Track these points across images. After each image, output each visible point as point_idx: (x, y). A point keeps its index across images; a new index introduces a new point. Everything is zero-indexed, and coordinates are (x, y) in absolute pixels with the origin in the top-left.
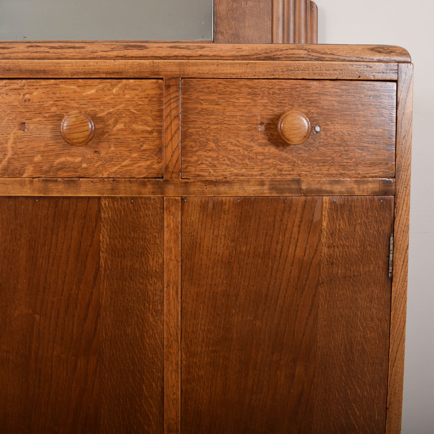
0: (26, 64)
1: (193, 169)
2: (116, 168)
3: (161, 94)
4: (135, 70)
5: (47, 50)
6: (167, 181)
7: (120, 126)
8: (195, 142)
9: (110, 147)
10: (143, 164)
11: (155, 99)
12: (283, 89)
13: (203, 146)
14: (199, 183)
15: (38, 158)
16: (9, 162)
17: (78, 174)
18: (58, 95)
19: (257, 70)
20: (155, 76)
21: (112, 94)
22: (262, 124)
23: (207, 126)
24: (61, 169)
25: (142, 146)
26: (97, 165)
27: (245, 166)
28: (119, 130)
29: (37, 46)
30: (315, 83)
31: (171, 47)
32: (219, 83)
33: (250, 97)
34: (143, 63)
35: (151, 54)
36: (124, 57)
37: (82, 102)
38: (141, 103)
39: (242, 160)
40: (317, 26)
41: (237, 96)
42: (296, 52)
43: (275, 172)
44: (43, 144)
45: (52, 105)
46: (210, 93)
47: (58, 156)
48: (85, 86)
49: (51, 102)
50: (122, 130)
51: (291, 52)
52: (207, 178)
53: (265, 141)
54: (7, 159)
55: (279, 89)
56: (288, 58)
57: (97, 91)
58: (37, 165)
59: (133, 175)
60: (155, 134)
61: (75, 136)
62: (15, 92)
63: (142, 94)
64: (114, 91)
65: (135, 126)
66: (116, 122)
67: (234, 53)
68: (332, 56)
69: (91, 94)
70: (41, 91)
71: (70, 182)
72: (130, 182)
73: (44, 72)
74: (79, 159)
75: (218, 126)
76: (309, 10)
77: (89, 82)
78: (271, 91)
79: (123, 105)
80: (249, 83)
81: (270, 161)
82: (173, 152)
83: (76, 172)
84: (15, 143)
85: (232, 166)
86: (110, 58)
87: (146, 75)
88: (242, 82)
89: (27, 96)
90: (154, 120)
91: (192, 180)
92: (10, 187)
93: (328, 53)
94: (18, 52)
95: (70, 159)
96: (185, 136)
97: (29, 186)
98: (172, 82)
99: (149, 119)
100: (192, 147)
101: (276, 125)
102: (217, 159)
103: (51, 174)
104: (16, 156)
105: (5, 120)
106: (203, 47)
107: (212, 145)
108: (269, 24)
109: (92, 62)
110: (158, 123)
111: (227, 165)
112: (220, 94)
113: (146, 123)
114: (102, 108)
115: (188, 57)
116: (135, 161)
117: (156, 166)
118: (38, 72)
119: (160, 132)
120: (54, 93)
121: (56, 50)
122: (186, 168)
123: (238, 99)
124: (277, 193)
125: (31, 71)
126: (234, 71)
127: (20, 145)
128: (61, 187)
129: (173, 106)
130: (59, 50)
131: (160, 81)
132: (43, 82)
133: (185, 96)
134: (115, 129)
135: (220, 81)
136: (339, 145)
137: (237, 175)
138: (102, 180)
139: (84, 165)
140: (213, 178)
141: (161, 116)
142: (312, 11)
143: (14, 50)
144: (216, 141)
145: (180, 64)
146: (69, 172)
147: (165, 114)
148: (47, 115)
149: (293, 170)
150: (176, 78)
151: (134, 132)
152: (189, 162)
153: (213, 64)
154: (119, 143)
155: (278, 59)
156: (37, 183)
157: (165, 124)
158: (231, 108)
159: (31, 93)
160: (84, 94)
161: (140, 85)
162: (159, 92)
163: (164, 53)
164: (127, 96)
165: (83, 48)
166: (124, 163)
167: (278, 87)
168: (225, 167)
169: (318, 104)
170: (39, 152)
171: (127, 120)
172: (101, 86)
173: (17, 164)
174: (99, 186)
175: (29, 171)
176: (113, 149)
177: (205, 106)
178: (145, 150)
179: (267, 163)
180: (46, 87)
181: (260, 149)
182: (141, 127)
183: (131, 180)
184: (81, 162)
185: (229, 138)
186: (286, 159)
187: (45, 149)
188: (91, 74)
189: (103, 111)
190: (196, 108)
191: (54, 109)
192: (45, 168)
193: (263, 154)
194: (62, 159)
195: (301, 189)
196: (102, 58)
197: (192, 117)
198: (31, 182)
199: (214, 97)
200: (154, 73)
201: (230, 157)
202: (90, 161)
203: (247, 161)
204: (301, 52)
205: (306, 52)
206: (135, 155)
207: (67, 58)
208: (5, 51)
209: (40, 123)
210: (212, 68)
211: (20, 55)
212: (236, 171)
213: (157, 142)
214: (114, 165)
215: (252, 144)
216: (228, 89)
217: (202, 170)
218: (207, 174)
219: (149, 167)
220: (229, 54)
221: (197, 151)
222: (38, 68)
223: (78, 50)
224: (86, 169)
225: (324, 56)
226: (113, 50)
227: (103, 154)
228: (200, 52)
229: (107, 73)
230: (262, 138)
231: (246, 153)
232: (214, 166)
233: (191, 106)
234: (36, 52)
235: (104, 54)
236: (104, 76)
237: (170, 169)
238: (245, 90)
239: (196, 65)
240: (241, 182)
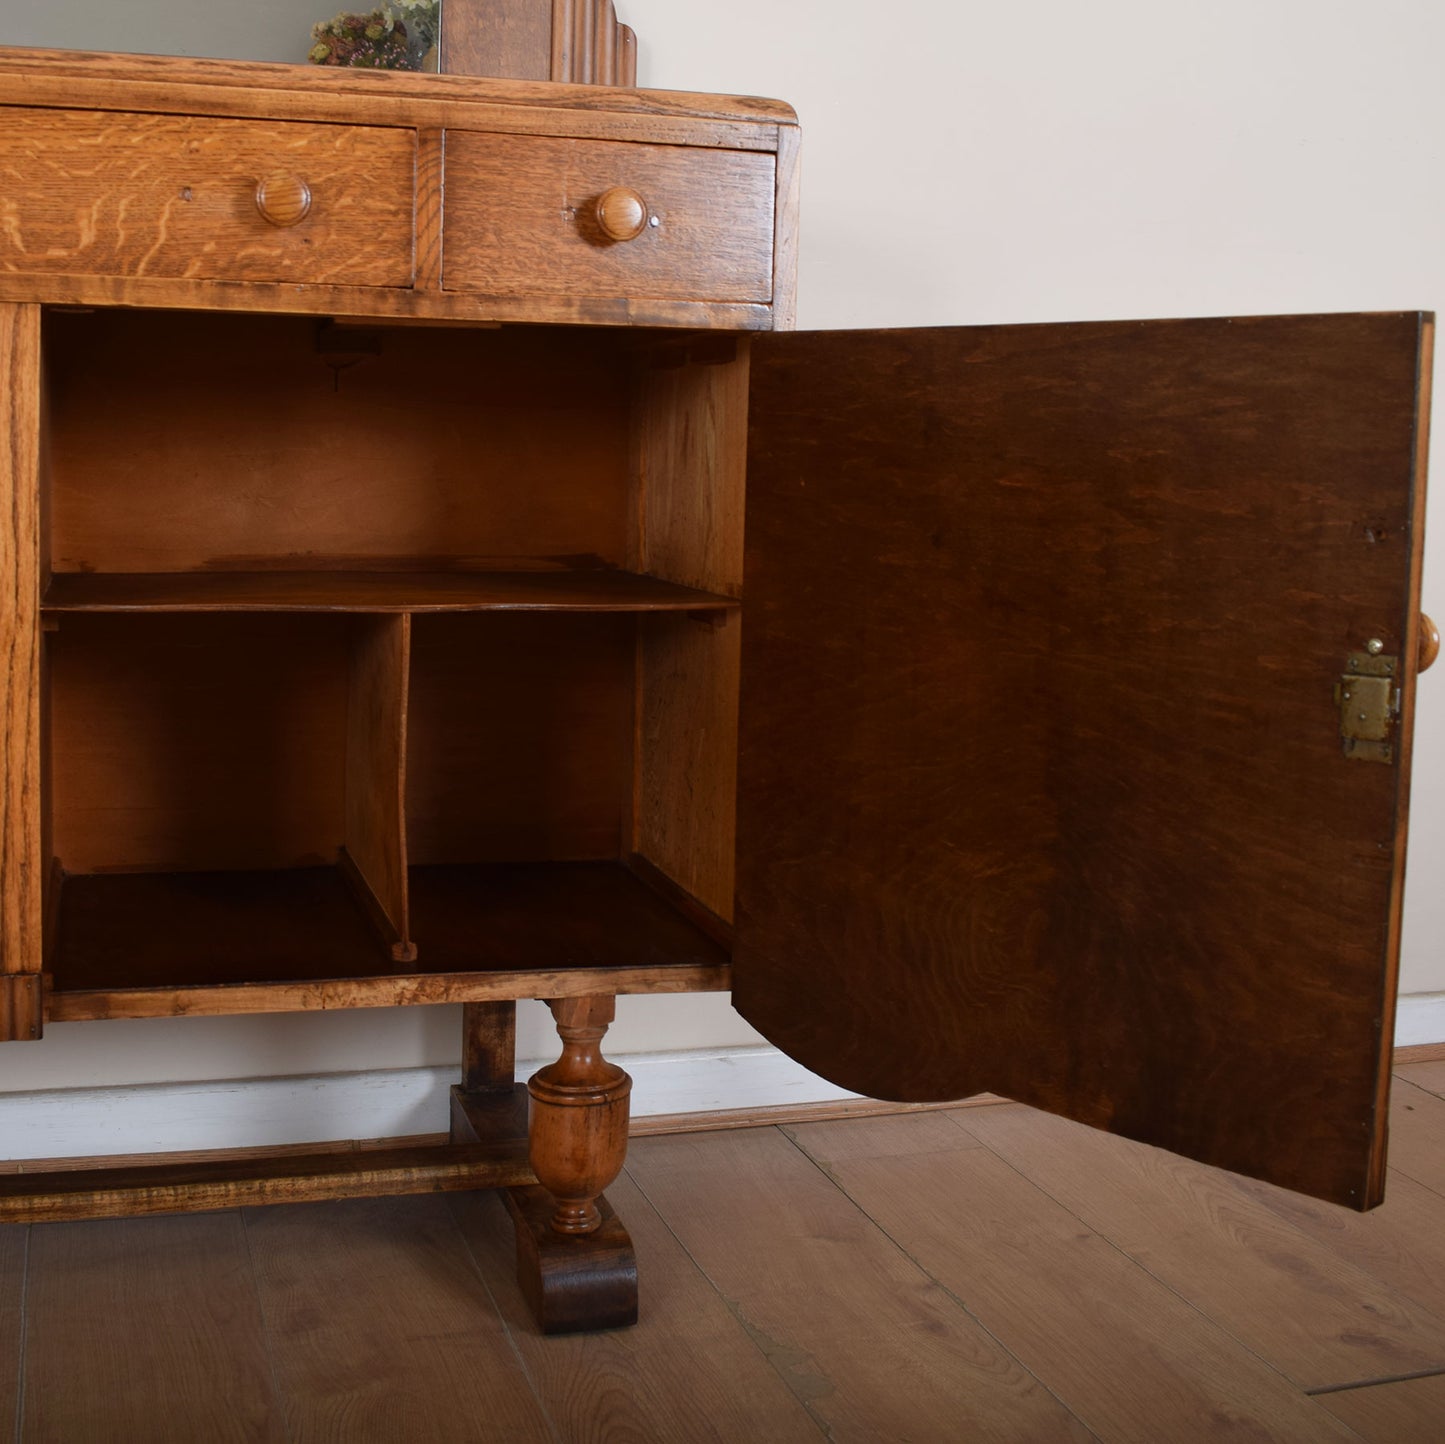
0: (195, 91)
1: (460, 275)
2: (337, 269)
3: (411, 153)
4: (372, 112)
5: (228, 70)
6: (419, 294)
7: (346, 201)
8: (466, 232)
9: (329, 234)
10: (382, 263)
11: (402, 160)
12: (603, 156)
13: (478, 239)
14: (471, 299)
15: (209, 247)
16: (161, 251)
17: (276, 276)
18: (246, 146)
19: (563, 123)
20: (403, 123)
21: (334, 148)
22: (569, 209)
23: (485, 207)
24: (248, 266)
25: (380, 235)
26: (306, 262)
27: (543, 274)
28: (344, 207)
29: (212, 64)
30: (651, 149)
31: (429, 79)
32: (505, 141)
33: (551, 165)
34: (384, 102)
35: (397, 87)
36: (355, 91)
37: (285, 159)
38: (380, 165)
39: (538, 264)
40: (635, 73)
41: (532, 162)
42: (622, 98)
43: (589, 285)
44: (218, 225)
45: (235, 162)
46: (490, 155)
47: (244, 244)
48: (289, 134)
49: (235, 157)
50: (349, 207)
51: (615, 98)
52: (484, 291)
53: (574, 236)
54: (157, 246)
55: (598, 155)
56: (611, 107)
57: (310, 142)
58: (210, 261)
59: (366, 282)
60: (402, 216)
61: (281, 209)
62: (175, 136)
63: (383, 152)
64: (338, 144)
65: (369, 202)
66: (340, 193)
67: (527, 95)
68: (679, 109)
69: (300, 147)
70: (217, 137)
71: (263, 288)
72: (361, 292)
73: (225, 106)
74: (277, 252)
75: (502, 208)
76: (620, 42)
77: (298, 126)
78: (584, 159)
79: (352, 168)
80: (550, 143)
81: (582, 268)
82: (430, 248)
83: (273, 272)
84: (171, 219)
85: (521, 273)
86: (332, 91)
87: (389, 121)
88: (539, 141)
89: (195, 144)
90: (400, 193)
91: (459, 293)
92: (163, 292)
93: (673, 102)
94: (181, 71)
95: (263, 251)
96: (449, 221)
97: (194, 292)
98: (431, 135)
99: (393, 192)
100: (460, 240)
101: (593, 212)
102: (499, 260)
103: (232, 274)
104: (173, 242)
105: (157, 182)
106: (479, 83)
107: (491, 238)
108: (546, 63)
109: (302, 95)
110: (407, 200)
111: (515, 271)
112: (505, 158)
113: (387, 198)
114: (317, 169)
115: (456, 97)
116: (369, 259)
117: (402, 268)
118: (214, 105)
119: (409, 214)
120: (240, 142)
121: (243, 73)
122: (450, 273)
123: (533, 167)
124: (591, 319)
125: (202, 104)
126: (527, 123)
127: (181, 225)
128: (247, 295)
129: (432, 172)
130: (248, 73)
131: (411, 132)
132: (223, 123)
133: (452, 159)
134: (337, 206)
135: (506, 137)
136: (688, 249)
137: (530, 288)
138: (316, 287)
139: (287, 262)
140: (492, 292)
141: (411, 188)
142: (625, 43)
143: (173, 67)
144: (498, 233)
145: (443, 108)
146: (260, 271)
147: (417, 184)
148: (227, 177)
149: (616, 285)
150: (438, 129)
151: (368, 211)
152: (455, 263)
153: (495, 110)
154: (345, 228)
155: (595, 108)
156: (209, 290)
157: (417, 201)
158: (522, 181)
159: (200, 140)
160: (289, 146)
161: (379, 137)
162: (407, 148)
163: (418, 89)
164: (359, 153)
165: (288, 71)
166: (350, 262)
167: (595, 152)
168: (512, 273)
169: (656, 183)
170: (211, 237)
171: (357, 191)
172: (316, 134)
173: (174, 256)
174: (311, 296)
175: (195, 267)
176: (333, 237)
177: (481, 176)
178: (385, 242)
179: (577, 272)
180: (226, 130)
181: (566, 249)
182: (379, 204)
183: (362, 288)
184: (281, 257)
185: (519, 227)
186: (606, 266)
187: (223, 233)
188: (301, 114)
189: (318, 175)
190: (468, 178)
191: (238, 168)
192: (221, 263)
193: (570, 256)
194: (251, 250)
195: (629, 315)
196: (318, 89)
197: (461, 192)
198: (199, 286)
199: (497, 162)
200: (402, 118)
201: (520, 258)
202: (296, 256)
203: (545, 266)
204: (630, 99)
205: (638, 99)
206: (369, 248)
207: (261, 86)
208: (160, 68)
209: (213, 189)
210: (493, 115)
211: (184, 76)
212: (528, 282)
213: (404, 230)
214: (336, 264)
215: (554, 239)
216: (518, 151)
217: (474, 278)
218: (483, 284)
219: (390, 270)
220: (520, 95)
221: (467, 246)
222: (214, 99)
223: (279, 74)
224: (289, 268)
225: (666, 107)
226: (336, 77)
227: (317, 244)
228: (475, 90)
229: (327, 114)
230: (568, 230)
231: (544, 253)
232: (495, 271)
233: (460, 174)
234: (211, 73)
235: (323, 84)
236: (322, 119)
237: (425, 274)
238: (545, 154)
239: (469, 109)
240: (536, 299)
